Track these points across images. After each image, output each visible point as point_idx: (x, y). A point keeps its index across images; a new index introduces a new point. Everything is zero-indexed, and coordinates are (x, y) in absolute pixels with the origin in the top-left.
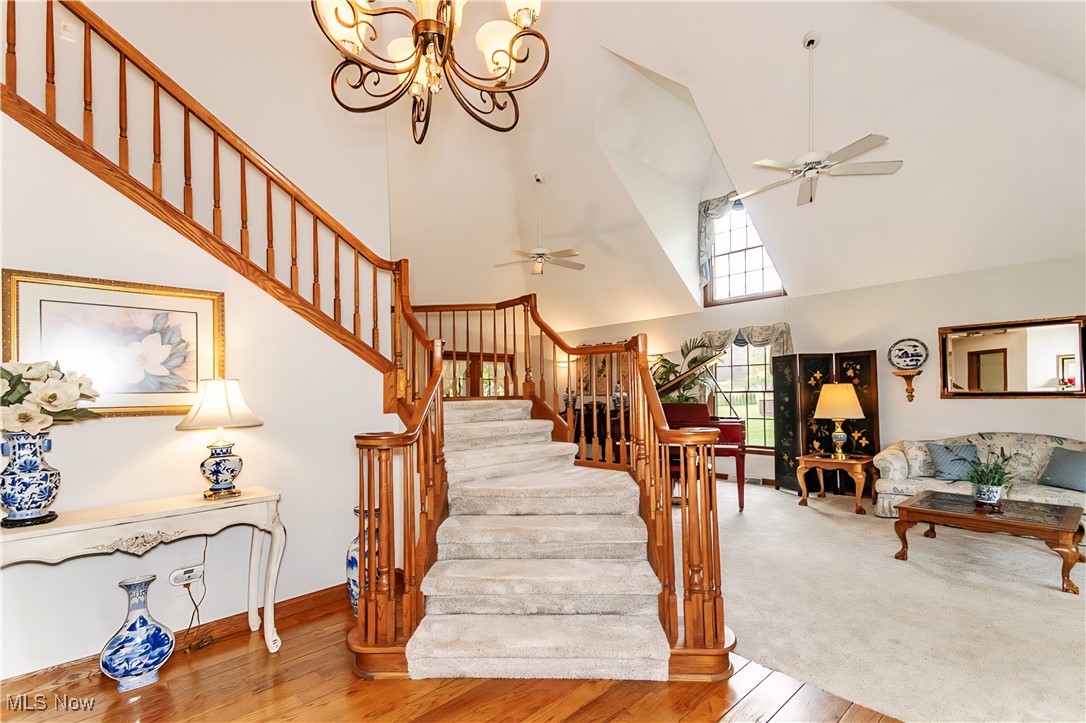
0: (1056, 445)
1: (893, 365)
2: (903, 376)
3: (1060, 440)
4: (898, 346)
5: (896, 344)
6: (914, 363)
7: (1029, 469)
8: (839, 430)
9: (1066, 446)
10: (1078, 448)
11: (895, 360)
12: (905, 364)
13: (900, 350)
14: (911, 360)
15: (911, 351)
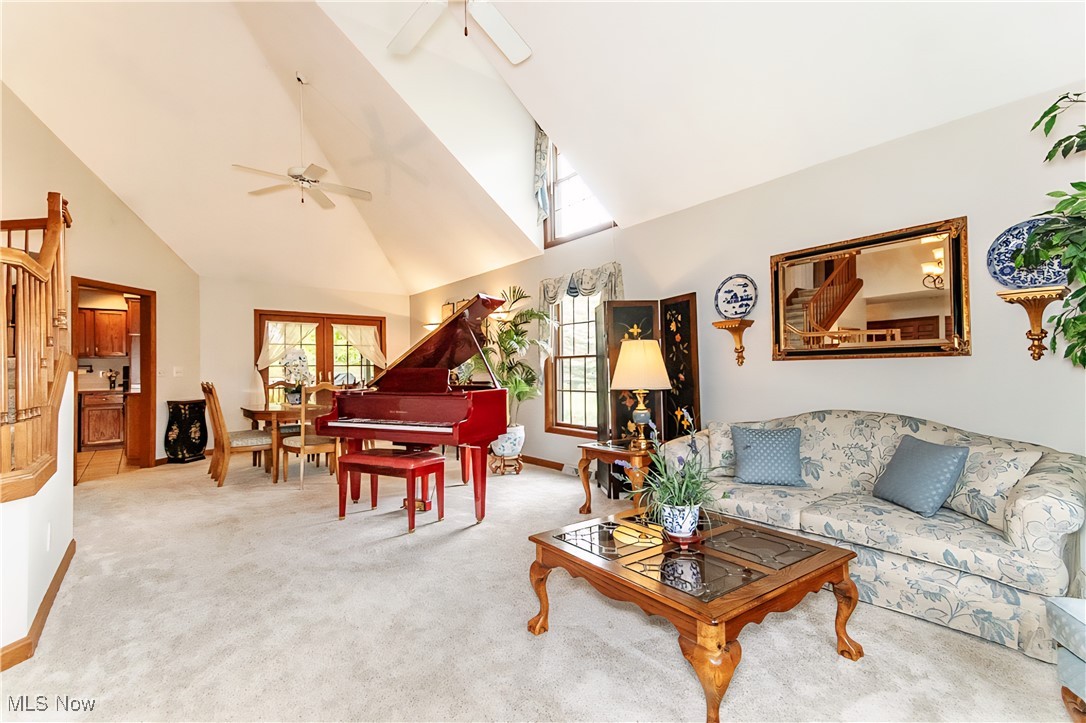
0: (907, 431)
1: (720, 313)
2: (728, 329)
3: (915, 423)
4: (726, 288)
5: (724, 283)
6: (743, 309)
7: (867, 469)
8: (641, 406)
9: (924, 434)
10: (938, 438)
11: (723, 306)
12: (733, 311)
13: (730, 292)
14: (741, 306)
15: (740, 292)
